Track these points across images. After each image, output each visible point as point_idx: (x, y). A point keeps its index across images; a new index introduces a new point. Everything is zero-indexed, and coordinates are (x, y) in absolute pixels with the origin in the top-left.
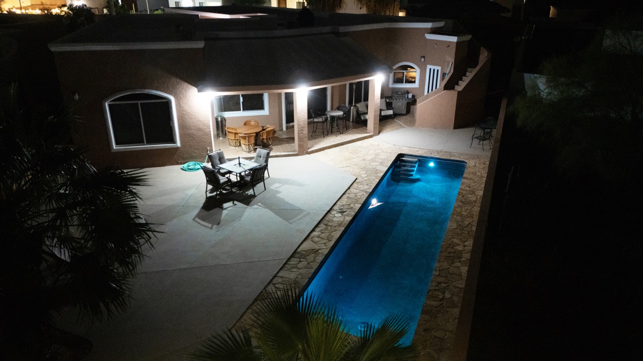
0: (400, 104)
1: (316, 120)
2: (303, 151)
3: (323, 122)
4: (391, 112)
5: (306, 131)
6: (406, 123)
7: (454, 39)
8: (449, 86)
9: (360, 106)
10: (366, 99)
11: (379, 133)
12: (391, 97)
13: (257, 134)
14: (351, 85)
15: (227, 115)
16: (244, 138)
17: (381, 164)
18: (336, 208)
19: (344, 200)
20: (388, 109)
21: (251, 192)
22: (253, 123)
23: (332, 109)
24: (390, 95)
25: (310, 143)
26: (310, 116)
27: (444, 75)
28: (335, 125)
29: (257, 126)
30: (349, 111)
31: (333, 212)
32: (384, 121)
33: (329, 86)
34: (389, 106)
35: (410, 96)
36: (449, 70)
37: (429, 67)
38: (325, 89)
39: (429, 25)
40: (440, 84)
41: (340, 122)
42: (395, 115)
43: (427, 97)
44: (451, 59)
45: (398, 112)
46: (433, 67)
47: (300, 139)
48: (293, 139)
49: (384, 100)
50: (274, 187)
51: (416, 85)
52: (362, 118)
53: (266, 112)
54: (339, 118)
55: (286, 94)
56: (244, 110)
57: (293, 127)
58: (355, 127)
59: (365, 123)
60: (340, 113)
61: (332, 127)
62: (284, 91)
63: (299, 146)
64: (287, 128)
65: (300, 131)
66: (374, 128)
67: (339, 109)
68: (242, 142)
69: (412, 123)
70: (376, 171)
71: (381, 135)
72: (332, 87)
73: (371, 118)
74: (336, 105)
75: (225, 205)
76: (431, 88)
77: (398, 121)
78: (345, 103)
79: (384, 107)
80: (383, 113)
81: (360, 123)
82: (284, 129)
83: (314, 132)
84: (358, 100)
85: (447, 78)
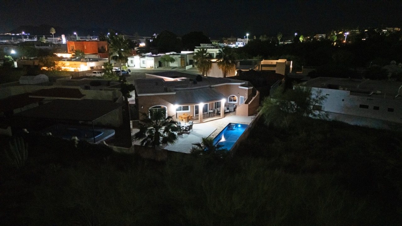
0: (232, 109)
1: (205, 113)
2: (201, 122)
3: (207, 114)
4: (228, 111)
5: (202, 116)
6: (233, 114)
7: (247, 88)
8: (246, 103)
9: (218, 109)
10: (220, 107)
11: (224, 117)
12: (228, 106)
13: (188, 117)
14: (215, 103)
15: (178, 112)
16: (184, 118)
17: (224, 125)
18: (212, 135)
19: (214, 133)
20: (227, 110)
21: (189, 132)
22: (186, 114)
23: (209, 110)
24: (228, 105)
25: (204, 120)
26: (203, 112)
27: (245, 99)
28: (210, 115)
29: (187, 115)
30: (215, 111)
31: (211, 136)
32: (226, 113)
33: (208, 104)
34: (228, 109)
35: (235, 106)
36: (247, 98)
37: (240, 96)
38: (207, 104)
39: (240, 84)
40: (244, 102)
41: (212, 114)
42: (230, 112)
43: (240, 106)
44: (247, 95)
45: (231, 111)
46: (242, 97)
47: (201, 118)
48: (198, 119)
49: (226, 107)
50: (195, 131)
51: (237, 102)
52: (219, 113)
53: (189, 111)
54: (212, 113)
55: (196, 106)
56: (183, 110)
57: (198, 115)
58: (217, 116)
59: (220, 114)
60: (212, 111)
61: (209, 115)
62: (194, 105)
63: (200, 120)
64: (196, 116)
65: (201, 116)
66: (223, 115)
67: (211, 110)
68: (184, 119)
69: (235, 114)
70: (223, 127)
71: (225, 118)
72: (209, 104)
73: (222, 113)
74: (211, 108)
75: (183, 134)
76: (242, 102)
77: (231, 114)
78: (213, 108)
79: (226, 109)
80: (226, 111)
81: (218, 114)
82: (195, 116)
83: (204, 117)
84: (218, 107)
85: (246, 100)
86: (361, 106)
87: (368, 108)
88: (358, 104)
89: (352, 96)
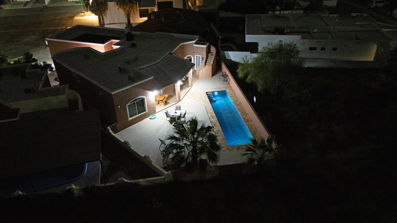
19: (209, 114)
31: (211, 119)
37: (196, 56)
39: (194, 42)
63: (179, 99)
73: (190, 81)
85: (204, 59)
86: (311, 49)
87: (316, 50)
88: (308, 47)
89: (303, 40)
